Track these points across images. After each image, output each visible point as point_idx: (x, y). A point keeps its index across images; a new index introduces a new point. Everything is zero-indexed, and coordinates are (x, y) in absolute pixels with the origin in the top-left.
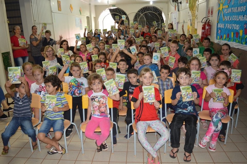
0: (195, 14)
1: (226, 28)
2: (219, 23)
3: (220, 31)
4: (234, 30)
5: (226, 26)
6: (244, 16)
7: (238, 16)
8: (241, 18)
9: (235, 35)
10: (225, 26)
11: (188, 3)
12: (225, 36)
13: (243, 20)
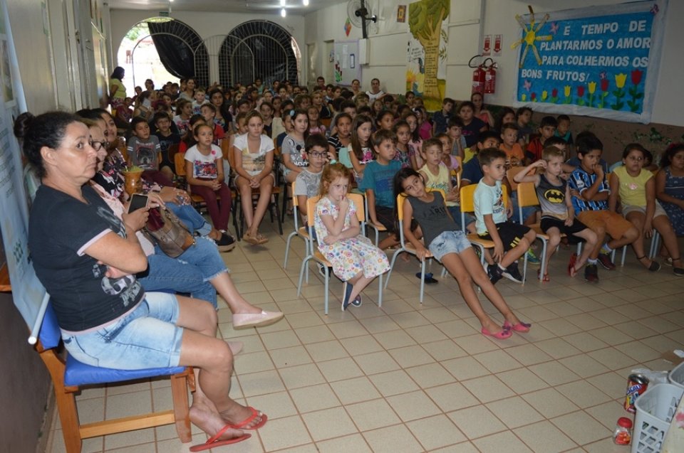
0: (437, 46)
1: (548, 78)
2: (524, 68)
3: (527, 85)
4: (571, 83)
5: (549, 75)
6: (598, 58)
7: (581, 57)
8: (591, 61)
9: (576, 91)
10: (545, 74)
11: (404, 21)
12: (545, 94)
13: (596, 65)
